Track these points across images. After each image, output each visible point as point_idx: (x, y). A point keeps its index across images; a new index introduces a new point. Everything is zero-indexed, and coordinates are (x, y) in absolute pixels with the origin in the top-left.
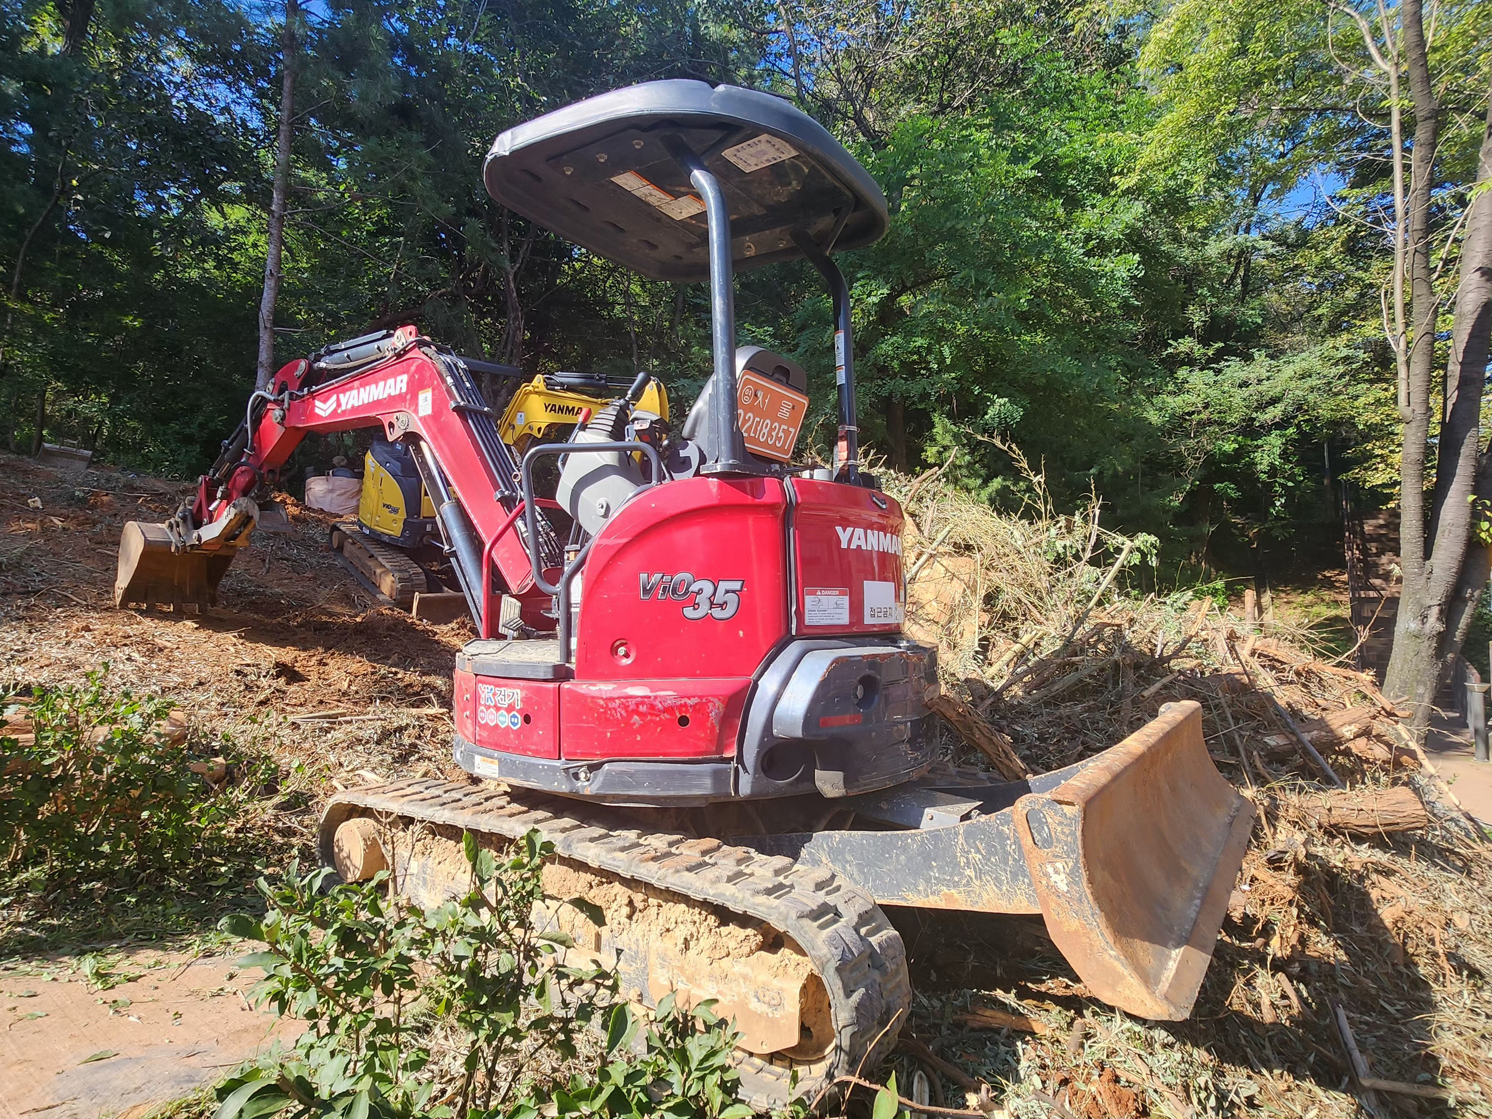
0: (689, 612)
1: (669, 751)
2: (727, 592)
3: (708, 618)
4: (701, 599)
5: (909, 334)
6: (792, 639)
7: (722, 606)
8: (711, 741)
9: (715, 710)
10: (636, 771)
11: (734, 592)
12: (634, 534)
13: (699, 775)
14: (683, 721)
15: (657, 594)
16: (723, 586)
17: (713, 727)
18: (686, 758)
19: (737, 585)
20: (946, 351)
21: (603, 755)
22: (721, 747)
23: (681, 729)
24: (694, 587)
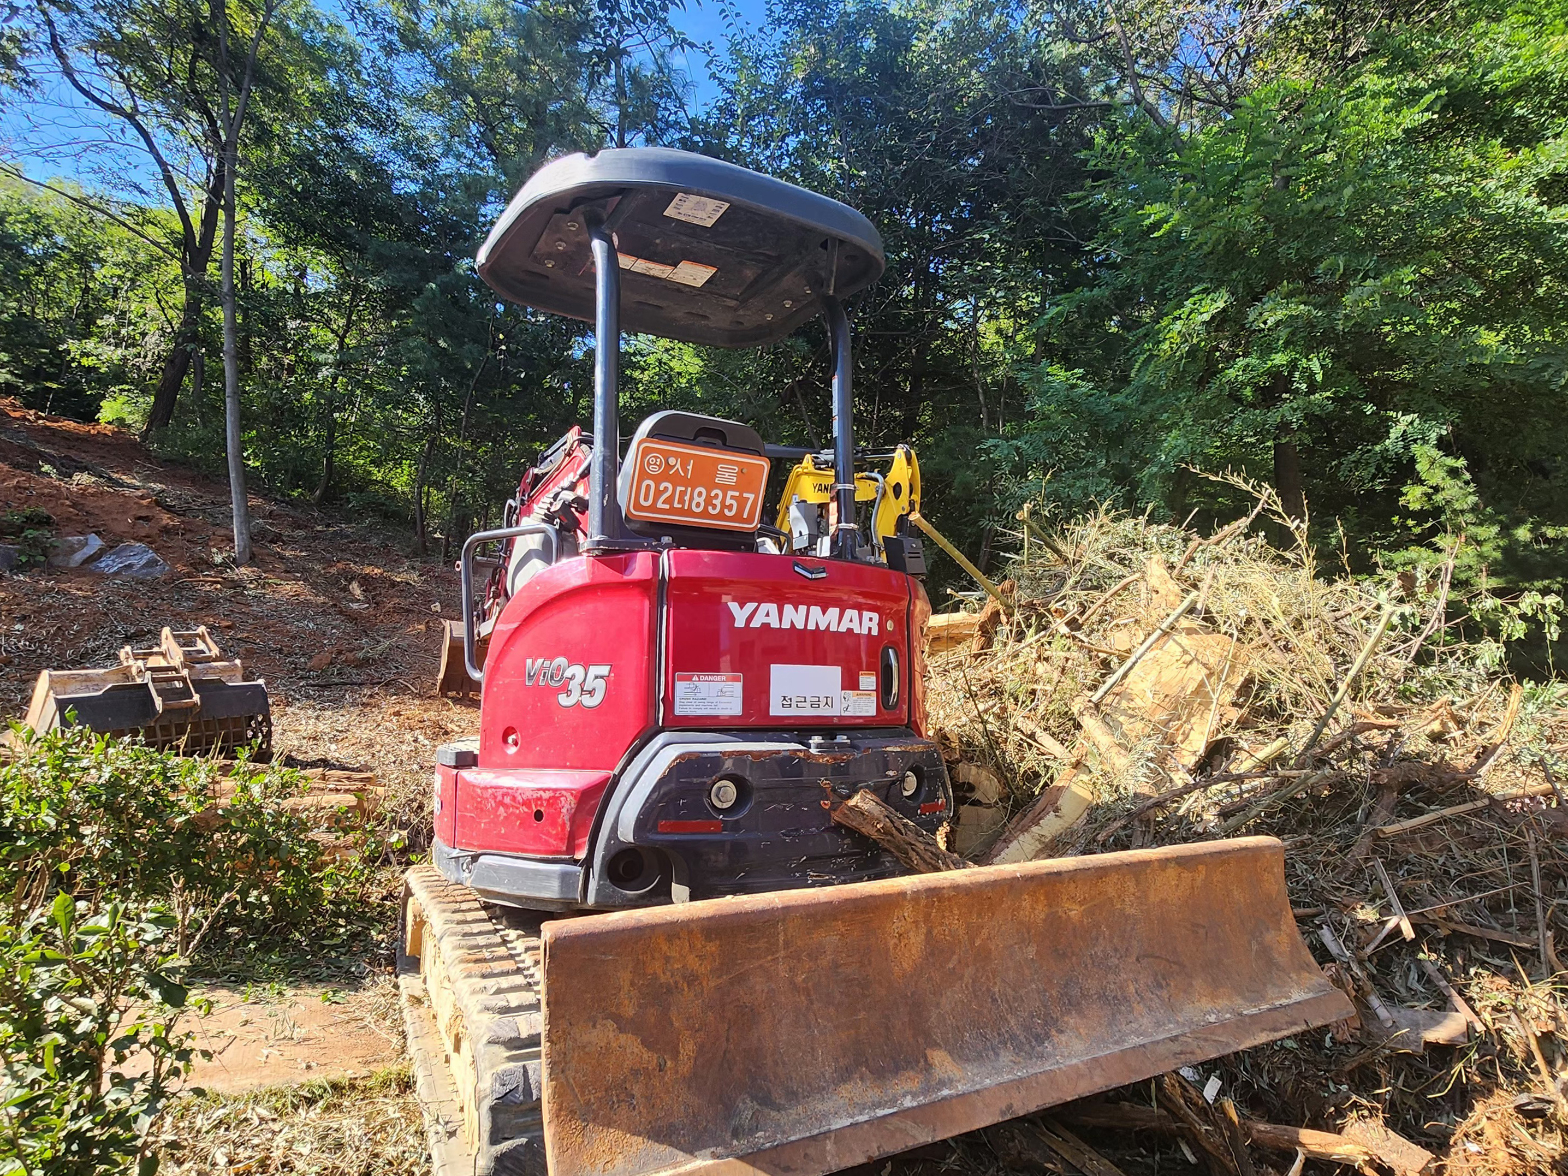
0: (563, 700)
1: (526, 847)
2: (596, 677)
3: (579, 704)
4: (574, 685)
5: (1267, 350)
6: (662, 730)
7: (591, 693)
8: (562, 839)
9: (568, 805)
10: (501, 866)
11: (602, 677)
12: (522, 618)
13: (548, 875)
14: (539, 816)
15: (538, 681)
16: (594, 670)
17: (564, 824)
18: (539, 856)
19: (604, 670)
20: (1315, 366)
21: (480, 847)
22: (572, 849)
23: (535, 823)
24: (568, 674)
